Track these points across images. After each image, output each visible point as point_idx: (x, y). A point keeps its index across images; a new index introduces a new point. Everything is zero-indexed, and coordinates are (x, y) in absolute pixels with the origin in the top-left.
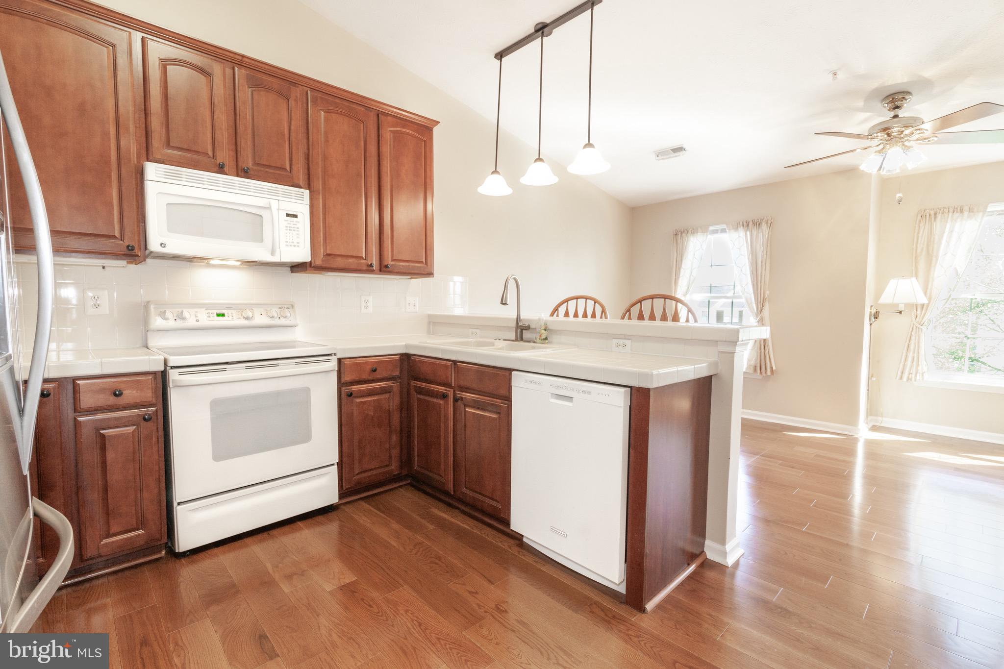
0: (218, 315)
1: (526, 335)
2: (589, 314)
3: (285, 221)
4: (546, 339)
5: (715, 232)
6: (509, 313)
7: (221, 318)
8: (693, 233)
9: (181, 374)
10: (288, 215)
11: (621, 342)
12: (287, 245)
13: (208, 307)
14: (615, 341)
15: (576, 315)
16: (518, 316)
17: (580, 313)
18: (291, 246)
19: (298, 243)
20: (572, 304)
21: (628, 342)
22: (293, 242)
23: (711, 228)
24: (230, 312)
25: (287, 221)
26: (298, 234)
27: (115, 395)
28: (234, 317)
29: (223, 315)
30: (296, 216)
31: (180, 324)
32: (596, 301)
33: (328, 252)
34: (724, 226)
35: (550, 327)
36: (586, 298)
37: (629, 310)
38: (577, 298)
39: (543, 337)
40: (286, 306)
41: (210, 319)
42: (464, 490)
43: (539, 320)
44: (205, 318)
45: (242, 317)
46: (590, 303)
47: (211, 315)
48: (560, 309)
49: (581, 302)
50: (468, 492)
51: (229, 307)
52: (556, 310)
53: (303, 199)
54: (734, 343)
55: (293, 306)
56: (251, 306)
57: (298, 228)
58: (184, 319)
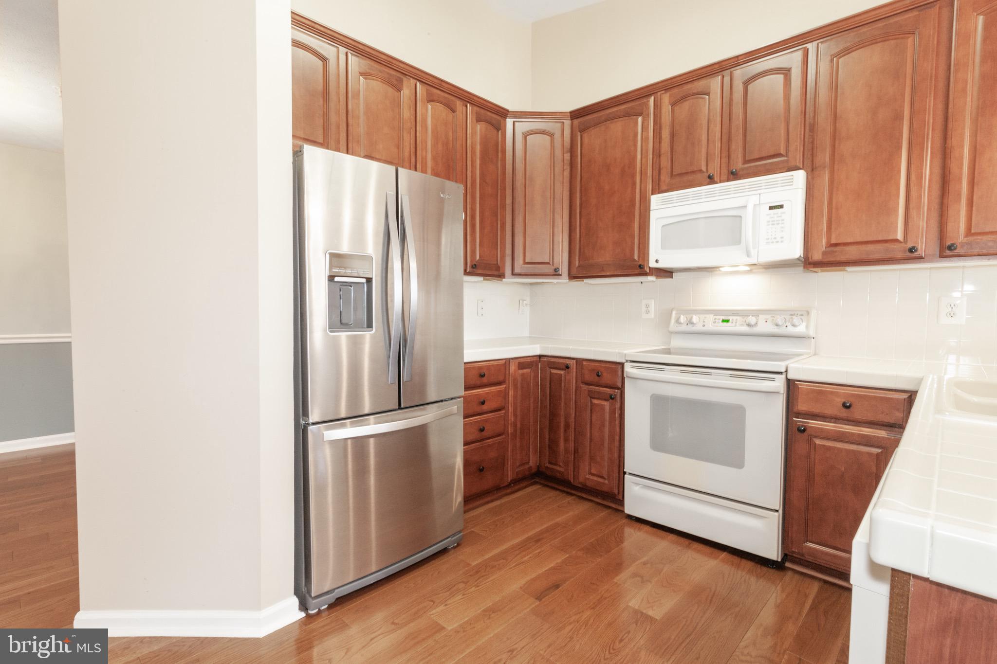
0: (723, 321)
3: (768, 215)
7: (725, 324)
9: (633, 367)
10: (771, 208)
12: (769, 243)
13: (716, 312)
18: (773, 242)
19: (782, 238)
22: (775, 238)
24: (735, 318)
25: (770, 214)
26: (782, 227)
27: (598, 376)
28: (737, 324)
29: (728, 321)
30: (781, 207)
31: (690, 328)
33: (833, 241)
40: (800, 313)
41: (715, 325)
44: (711, 324)
45: (745, 324)
47: (717, 321)
51: (735, 313)
53: (791, 183)
55: (808, 313)
56: (756, 313)
57: (783, 220)
58: (692, 323)
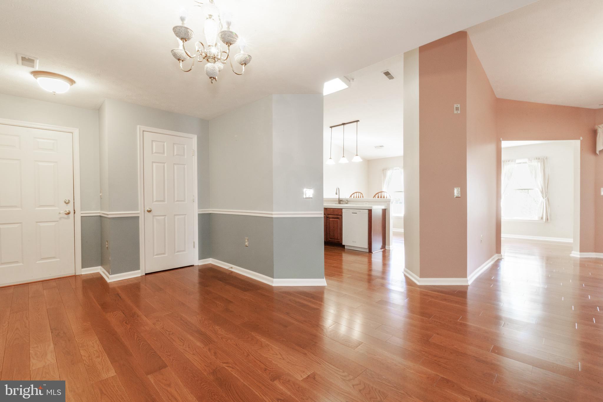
1: (341, 202)
2: (360, 197)
4: (347, 203)
5: (396, 169)
6: (337, 197)
8: (389, 170)
11: (366, 203)
14: (365, 203)
15: (359, 197)
16: (339, 198)
17: (357, 197)
20: (355, 194)
21: (368, 203)
23: (395, 168)
32: (361, 193)
34: (398, 168)
35: (348, 200)
36: (359, 192)
37: (375, 196)
38: (356, 193)
39: (346, 202)
42: (329, 239)
43: (345, 198)
46: (360, 194)
48: (352, 196)
49: (358, 193)
50: (330, 239)
52: (351, 196)
54: (390, 202)
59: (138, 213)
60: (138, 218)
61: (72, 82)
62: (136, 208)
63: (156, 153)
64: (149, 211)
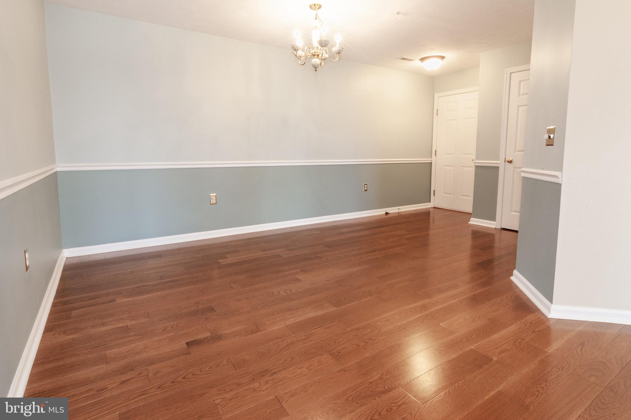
59: (499, 163)
60: (498, 168)
61: (443, 58)
62: (497, 158)
63: (523, 94)
64: (510, 162)
